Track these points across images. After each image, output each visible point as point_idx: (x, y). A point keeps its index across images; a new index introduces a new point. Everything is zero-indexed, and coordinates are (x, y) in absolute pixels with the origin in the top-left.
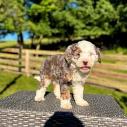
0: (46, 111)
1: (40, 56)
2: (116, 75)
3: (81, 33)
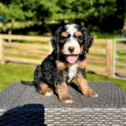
0: (60, 108)
1: (13, 41)
2: (93, 59)
3: (56, 17)
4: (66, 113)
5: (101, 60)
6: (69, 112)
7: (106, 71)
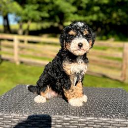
0: (61, 115)
4: (68, 122)
5: (117, 64)
6: (71, 120)
7: (122, 76)
